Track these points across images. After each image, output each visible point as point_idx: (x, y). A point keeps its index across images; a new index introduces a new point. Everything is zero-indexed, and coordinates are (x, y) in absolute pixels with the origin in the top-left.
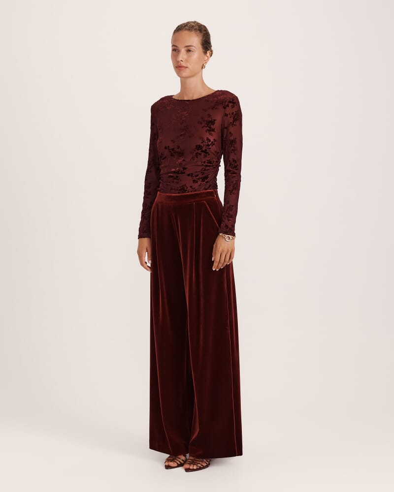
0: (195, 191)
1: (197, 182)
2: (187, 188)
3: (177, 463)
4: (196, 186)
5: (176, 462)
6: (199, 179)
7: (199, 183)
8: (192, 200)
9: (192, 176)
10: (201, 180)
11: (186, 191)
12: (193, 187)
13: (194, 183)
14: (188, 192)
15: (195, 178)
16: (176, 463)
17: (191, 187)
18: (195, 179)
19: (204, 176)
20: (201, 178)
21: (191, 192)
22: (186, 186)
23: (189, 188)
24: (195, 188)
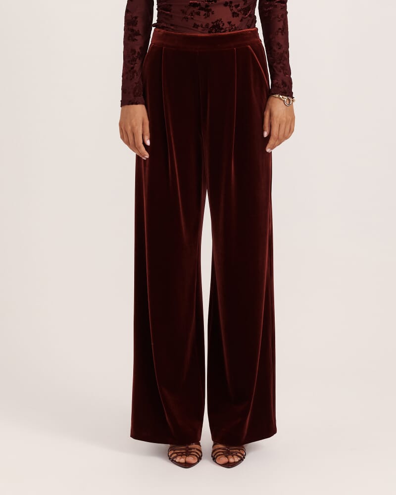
0: (236, 29)
1: (238, 15)
2: (223, 24)
3: (197, 457)
4: (236, 21)
6: (240, 11)
7: (241, 16)
8: (232, 44)
9: (230, 6)
10: (243, 13)
11: (222, 29)
12: (233, 23)
13: (233, 16)
14: (224, 32)
15: (235, 10)
16: (195, 457)
17: (229, 23)
20: (243, 10)
21: (230, 31)
22: (222, 22)
23: (226, 25)
24: (234, 25)
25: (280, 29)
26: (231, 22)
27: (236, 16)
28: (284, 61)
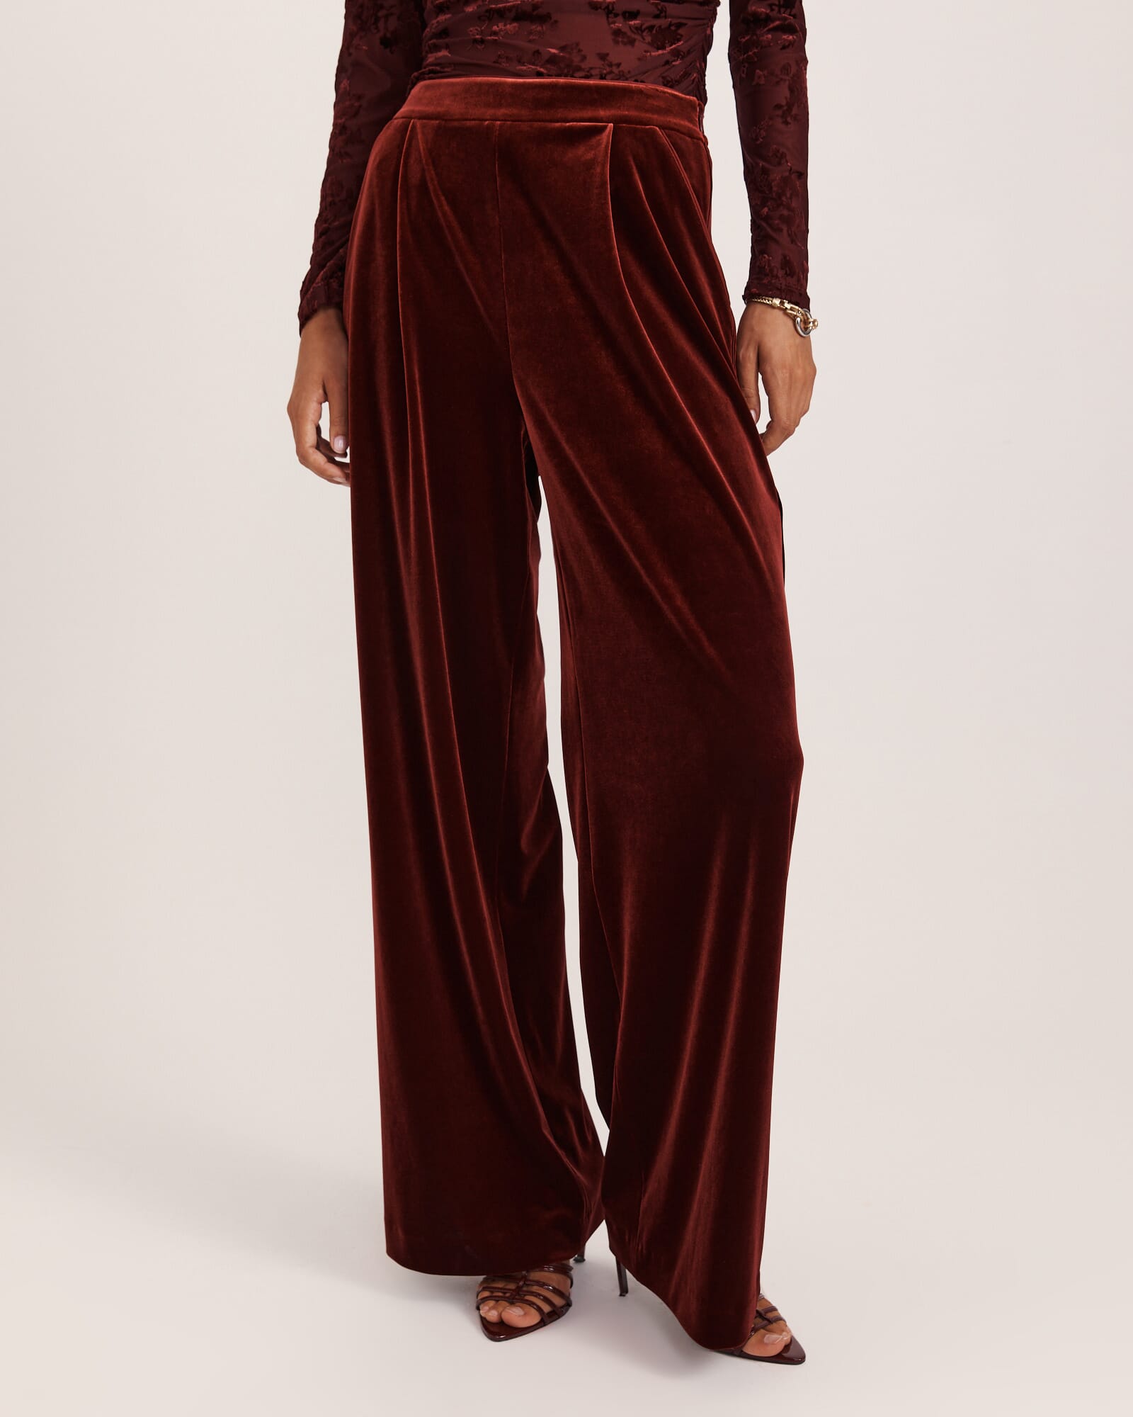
0: (621, 76)
1: (632, 42)
2: (584, 58)
3: (539, 1309)
4: (626, 56)
5: (531, 1304)
6: (639, 29)
8: (602, 113)
10: (649, 39)
11: (579, 69)
12: (613, 58)
14: (587, 77)
15: (623, 25)
16: (533, 1311)
17: (603, 57)
18: (625, 29)
19: (662, 22)
20: (651, 28)
21: (602, 78)
22: (580, 51)
23: (592, 61)
24: (619, 65)
25: (779, 107)
26: (608, 54)
27: (625, 44)
28: (791, 198)
